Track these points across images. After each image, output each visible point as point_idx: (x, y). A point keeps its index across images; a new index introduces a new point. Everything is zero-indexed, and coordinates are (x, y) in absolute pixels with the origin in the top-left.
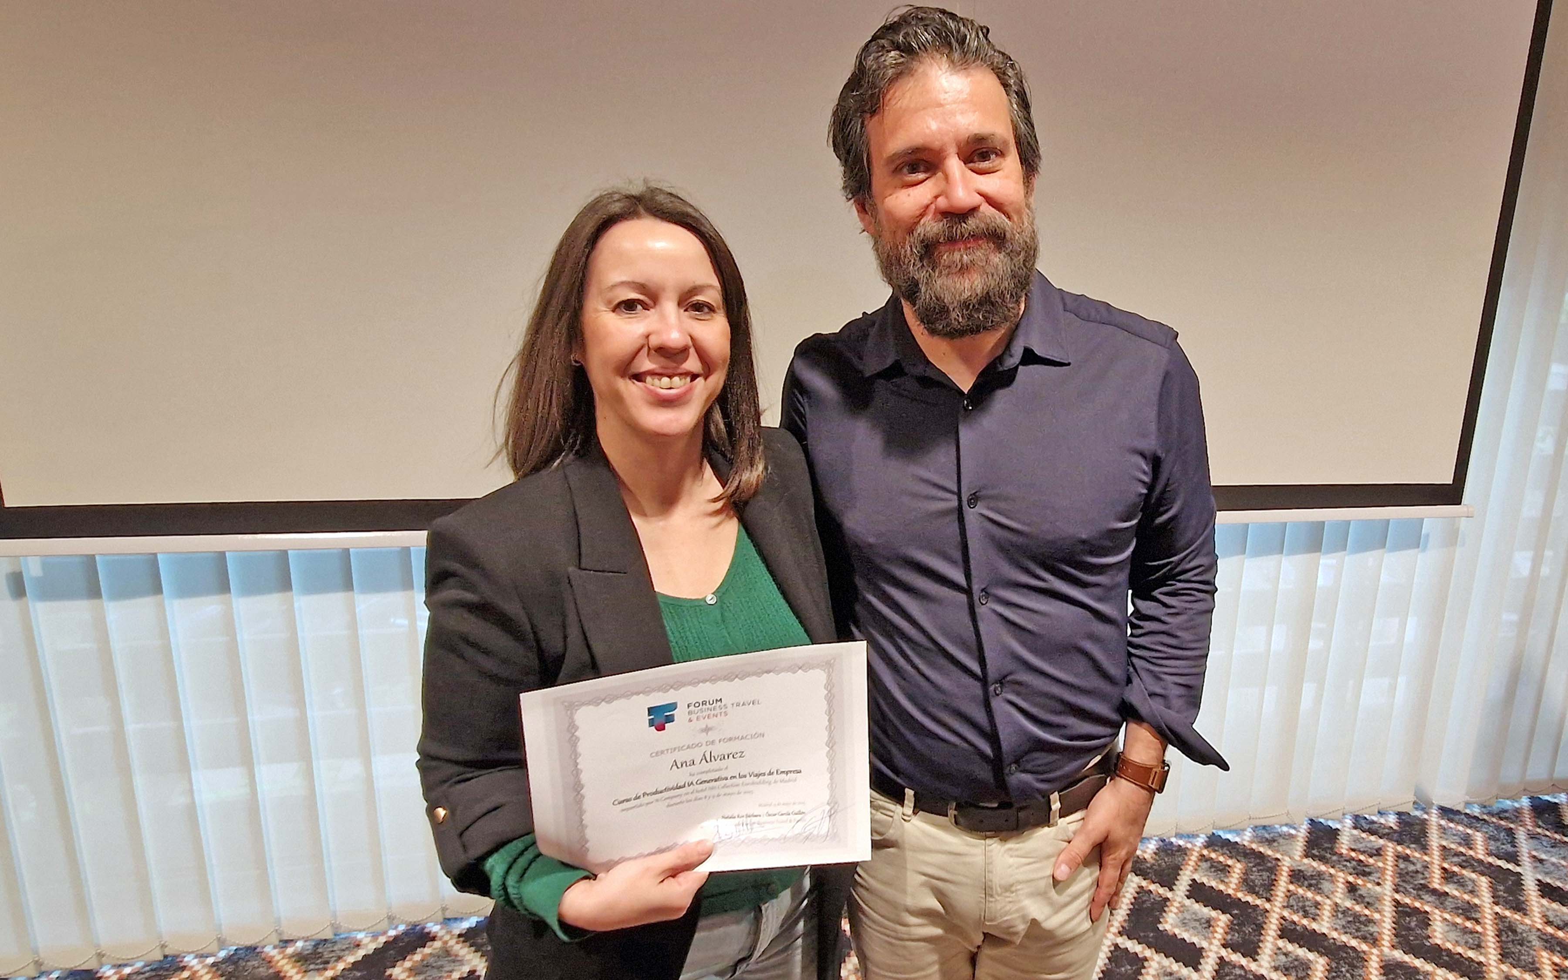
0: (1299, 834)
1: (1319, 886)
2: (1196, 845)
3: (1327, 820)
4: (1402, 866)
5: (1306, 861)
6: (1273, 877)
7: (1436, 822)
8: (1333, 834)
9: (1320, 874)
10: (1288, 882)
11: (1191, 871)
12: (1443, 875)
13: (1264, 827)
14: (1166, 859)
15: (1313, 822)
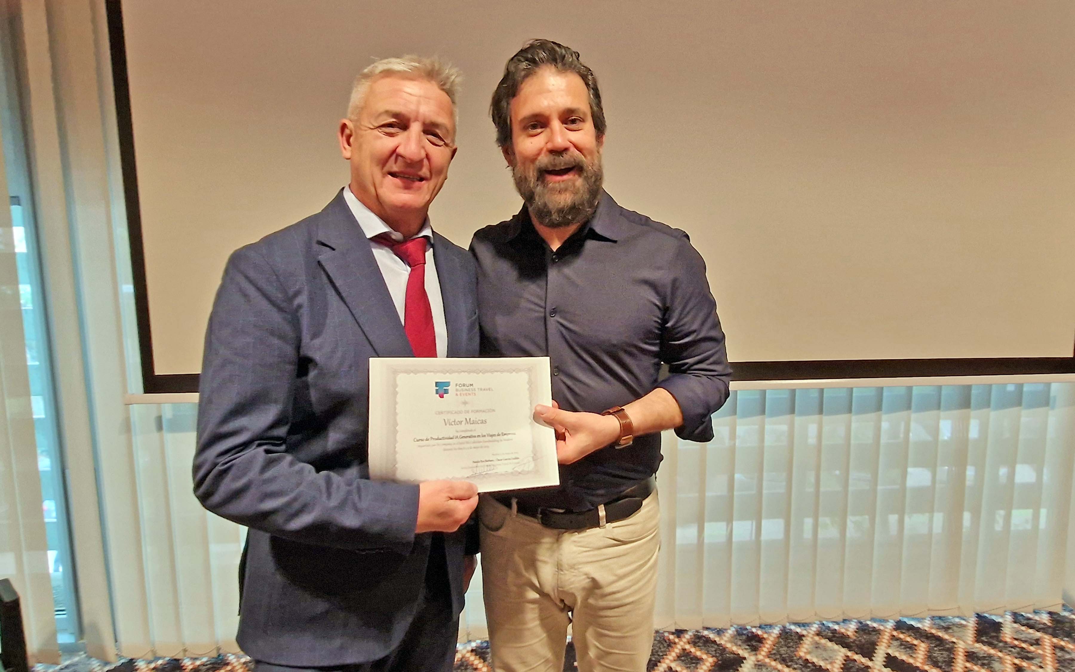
0: (969, 624)
1: (991, 666)
2: (887, 628)
3: (991, 615)
4: (1059, 654)
5: (977, 645)
6: (952, 656)
9: (990, 656)
10: (965, 660)
11: (886, 647)
13: (940, 618)
14: (865, 637)
15: (979, 616)
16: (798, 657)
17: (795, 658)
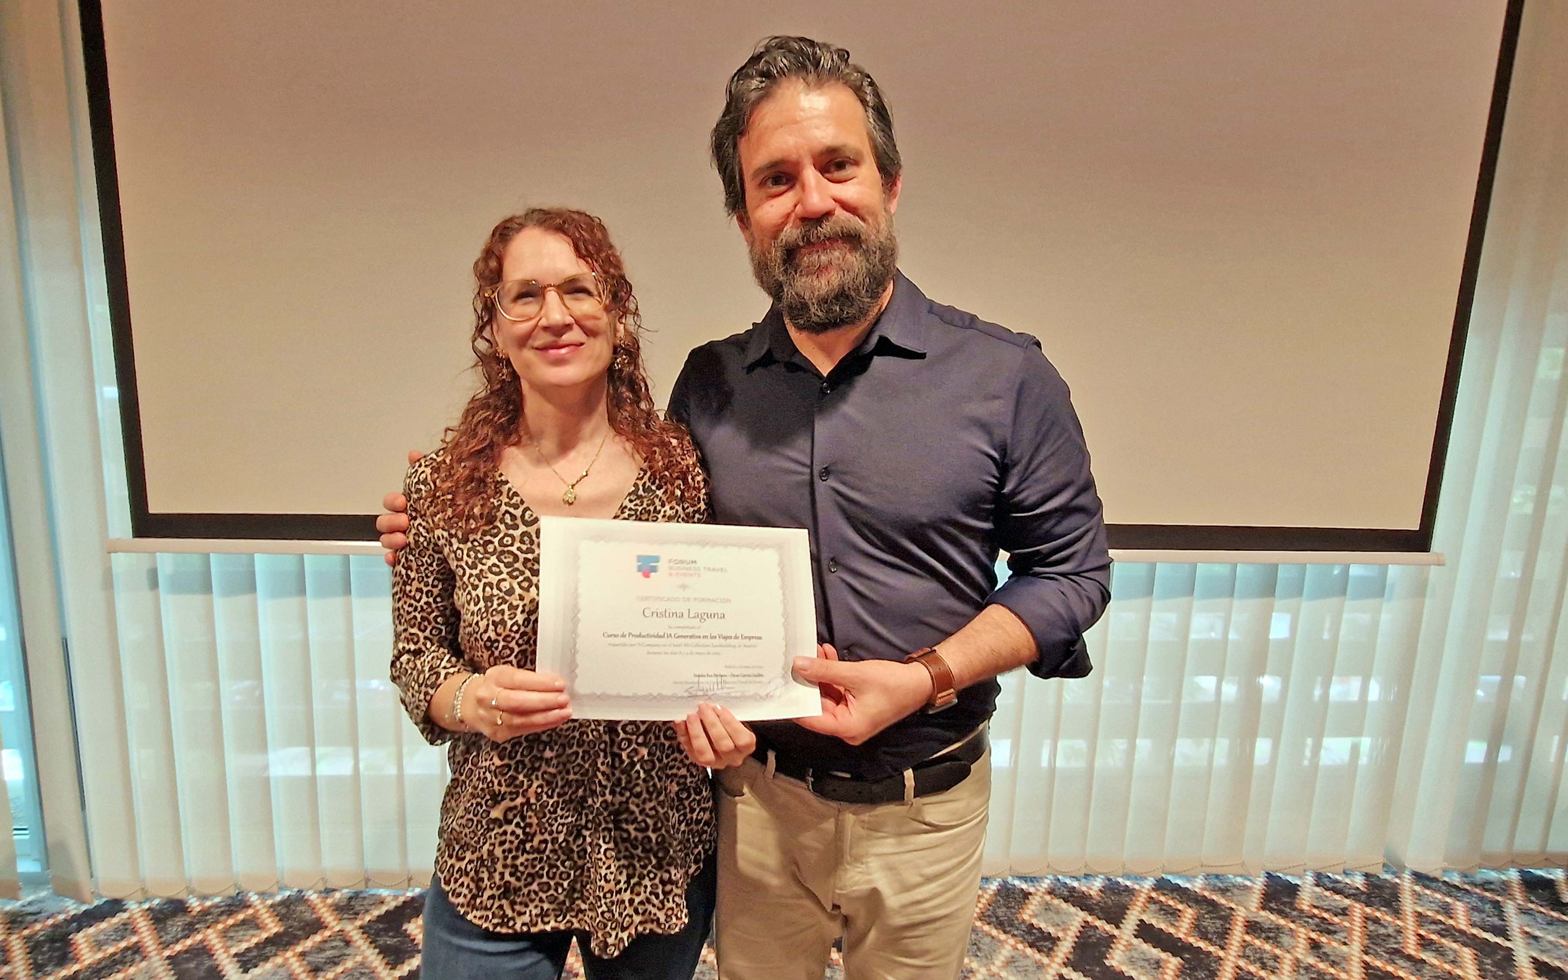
0: (1255, 886)
1: (1278, 940)
2: (1143, 887)
3: (1286, 874)
4: (1372, 928)
5: (1263, 913)
6: (1228, 926)
7: (1410, 887)
9: (1278, 928)
10: (1244, 932)
11: (1139, 912)
12: (1418, 942)
13: (1217, 876)
14: (1113, 898)
15: (1269, 876)
16: (1020, 922)
17: (1016, 922)
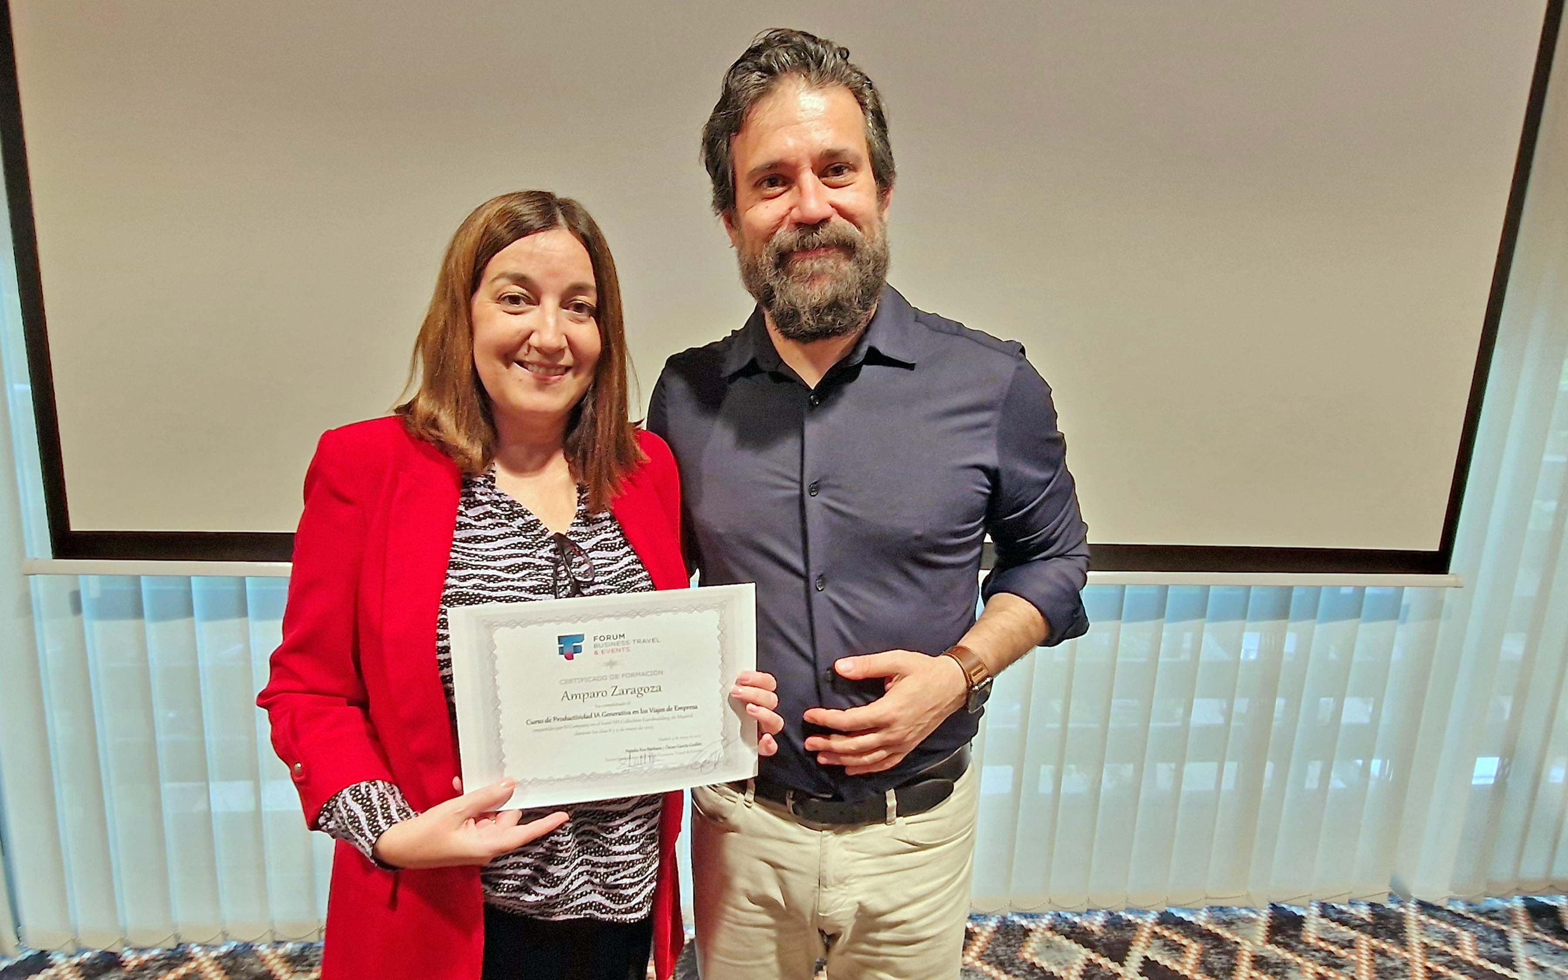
0: (1260, 918)
1: (1286, 975)
2: (1146, 921)
3: (1291, 906)
5: (1269, 947)
6: (1233, 961)
7: (1415, 917)
8: (1298, 922)
9: (1285, 963)
10: (1251, 967)
11: (1143, 948)
12: (1427, 975)
13: (1221, 909)
14: (1115, 933)
15: (1274, 907)
16: (1021, 960)
17: (1017, 961)
